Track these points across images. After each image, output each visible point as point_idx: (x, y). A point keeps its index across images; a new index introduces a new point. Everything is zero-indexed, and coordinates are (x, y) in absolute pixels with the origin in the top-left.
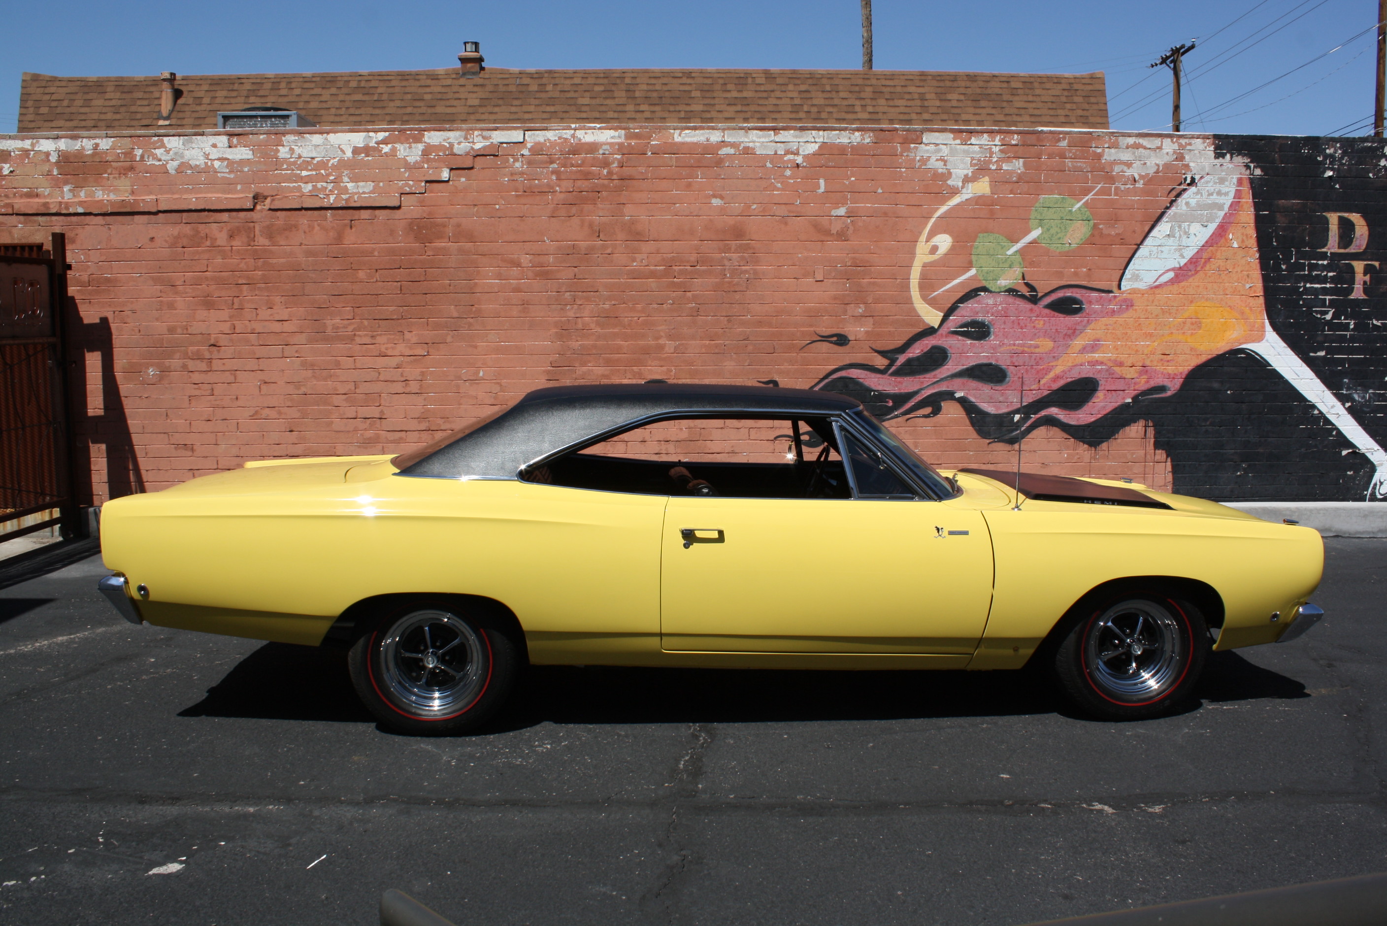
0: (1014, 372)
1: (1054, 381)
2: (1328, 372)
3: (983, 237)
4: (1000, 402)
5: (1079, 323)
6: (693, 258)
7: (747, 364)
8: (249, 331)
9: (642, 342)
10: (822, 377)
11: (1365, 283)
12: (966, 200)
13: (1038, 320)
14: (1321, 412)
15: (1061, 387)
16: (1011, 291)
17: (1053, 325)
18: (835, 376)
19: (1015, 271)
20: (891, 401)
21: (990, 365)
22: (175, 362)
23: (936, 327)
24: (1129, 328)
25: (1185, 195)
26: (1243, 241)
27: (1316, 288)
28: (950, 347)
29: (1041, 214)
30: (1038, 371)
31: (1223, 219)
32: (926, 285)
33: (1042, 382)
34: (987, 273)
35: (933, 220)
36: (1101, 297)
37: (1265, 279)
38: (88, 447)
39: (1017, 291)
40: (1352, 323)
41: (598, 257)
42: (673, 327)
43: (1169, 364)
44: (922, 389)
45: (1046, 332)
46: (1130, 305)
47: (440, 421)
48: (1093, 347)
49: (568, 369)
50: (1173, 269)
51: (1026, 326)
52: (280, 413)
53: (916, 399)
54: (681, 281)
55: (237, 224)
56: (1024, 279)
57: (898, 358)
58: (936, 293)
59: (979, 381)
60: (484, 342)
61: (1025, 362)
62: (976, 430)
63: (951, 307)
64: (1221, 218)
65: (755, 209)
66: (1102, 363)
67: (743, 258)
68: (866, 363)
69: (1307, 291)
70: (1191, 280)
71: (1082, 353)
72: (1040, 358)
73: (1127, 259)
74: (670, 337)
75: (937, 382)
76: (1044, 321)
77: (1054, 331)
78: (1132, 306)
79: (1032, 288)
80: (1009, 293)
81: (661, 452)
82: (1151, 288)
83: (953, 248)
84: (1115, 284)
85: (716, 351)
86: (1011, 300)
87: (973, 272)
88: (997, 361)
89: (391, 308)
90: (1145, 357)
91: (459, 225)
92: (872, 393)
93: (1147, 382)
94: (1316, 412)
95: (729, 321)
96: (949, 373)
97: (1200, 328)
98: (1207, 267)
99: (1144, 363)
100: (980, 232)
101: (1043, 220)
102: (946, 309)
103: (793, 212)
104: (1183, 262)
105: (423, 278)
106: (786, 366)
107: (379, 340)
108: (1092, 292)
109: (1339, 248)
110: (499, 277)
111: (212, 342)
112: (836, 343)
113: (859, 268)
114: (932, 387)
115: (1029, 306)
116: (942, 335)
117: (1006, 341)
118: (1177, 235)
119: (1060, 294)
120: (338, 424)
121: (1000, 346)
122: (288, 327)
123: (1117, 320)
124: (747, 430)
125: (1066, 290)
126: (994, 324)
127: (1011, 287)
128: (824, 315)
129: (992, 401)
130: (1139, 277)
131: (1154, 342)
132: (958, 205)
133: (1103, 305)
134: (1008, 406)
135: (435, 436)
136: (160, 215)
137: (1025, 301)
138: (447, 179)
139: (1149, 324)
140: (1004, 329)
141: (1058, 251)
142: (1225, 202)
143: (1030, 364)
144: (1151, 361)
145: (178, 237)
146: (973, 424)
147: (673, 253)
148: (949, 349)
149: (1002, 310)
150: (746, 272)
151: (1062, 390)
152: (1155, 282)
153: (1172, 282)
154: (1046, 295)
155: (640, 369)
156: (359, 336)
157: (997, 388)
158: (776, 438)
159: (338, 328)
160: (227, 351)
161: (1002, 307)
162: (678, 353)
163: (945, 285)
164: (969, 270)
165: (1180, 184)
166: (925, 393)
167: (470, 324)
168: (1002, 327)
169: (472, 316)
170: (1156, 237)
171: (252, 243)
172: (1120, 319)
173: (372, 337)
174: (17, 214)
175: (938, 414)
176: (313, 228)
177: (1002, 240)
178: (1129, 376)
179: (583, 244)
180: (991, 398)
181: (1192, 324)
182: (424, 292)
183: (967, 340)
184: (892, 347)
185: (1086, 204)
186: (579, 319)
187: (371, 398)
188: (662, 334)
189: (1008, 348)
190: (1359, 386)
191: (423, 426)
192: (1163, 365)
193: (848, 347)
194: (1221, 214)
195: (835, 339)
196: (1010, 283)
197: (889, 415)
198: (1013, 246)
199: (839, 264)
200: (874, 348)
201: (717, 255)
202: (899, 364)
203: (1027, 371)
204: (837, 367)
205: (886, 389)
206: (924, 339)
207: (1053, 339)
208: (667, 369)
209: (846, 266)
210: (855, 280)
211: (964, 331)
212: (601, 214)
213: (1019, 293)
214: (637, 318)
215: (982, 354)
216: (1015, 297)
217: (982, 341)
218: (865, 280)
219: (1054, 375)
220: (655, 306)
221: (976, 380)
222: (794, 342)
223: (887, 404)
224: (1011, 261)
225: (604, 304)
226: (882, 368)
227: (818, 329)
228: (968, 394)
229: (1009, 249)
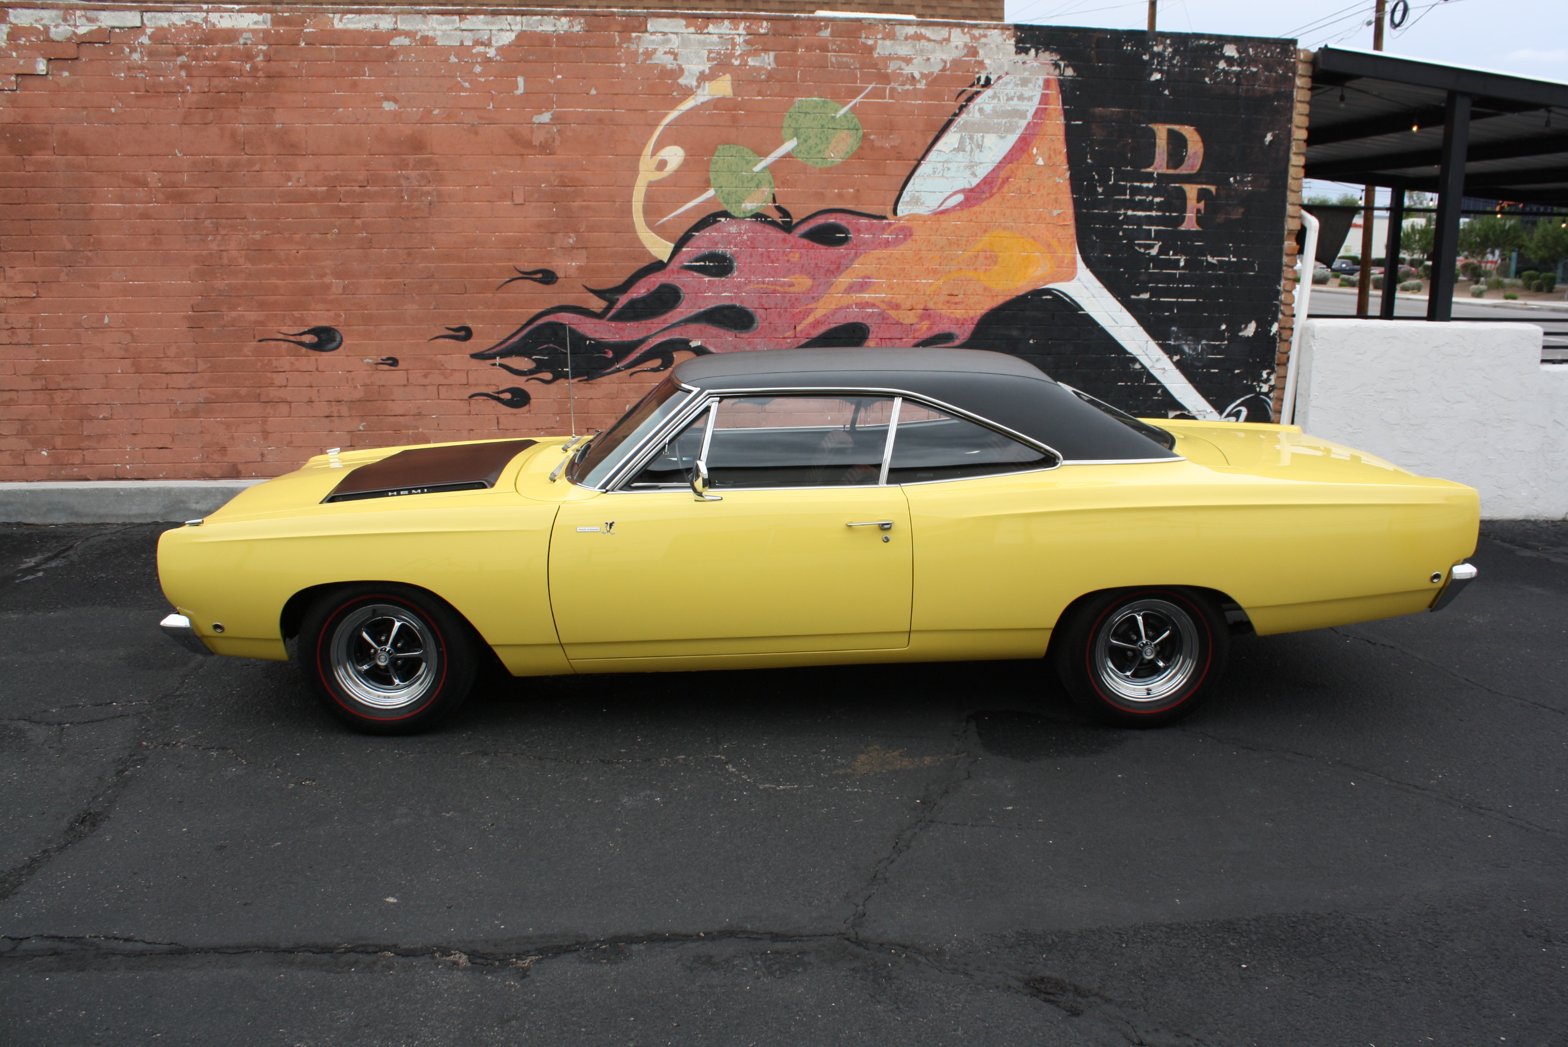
0: (764, 316)
1: (814, 327)
2: (1152, 319)
3: (724, 149)
5: (844, 256)
6: (362, 176)
7: (432, 307)
9: (302, 282)
10: (525, 322)
11: (1198, 211)
12: (702, 103)
13: (793, 252)
14: (1143, 367)
15: (823, 334)
16: (759, 217)
17: (811, 259)
18: (541, 321)
19: (763, 192)
20: (611, 352)
21: (733, 307)
23: (665, 260)
24: (908, 263)
25: (979, 100)
26: (1050, 157)
27: (1140, 217)
28: (683, 286)
29: (797, 121)
30: (793, 316)
31: (1026, 129)
32: (652, 210)
33: (799, 328)
34: (728, 194)
35: (660, 129)
36: (872, 225)
37: (1077, 204)
39: (766, 217)
40: (1182, 260)
41: (244, 175)
42: (340, 262)
43: (958, 306)
44: (648, 337)
45: (802, 268)
46: (908, 234)
47: (60, 379)
48: (862, 286)
49: (214, 315)
50: (962, 191)
51: (778, 260)
53: (642, 349)
54: (347, 206)
56: (774, 201)
57: (618, 300)
58: (665, 219)
59: (720, 327)
60: (106, 281)
61: (777, 304)
63: (683, 236)
64: (1023, 128)
65: (437, 115)
66: (873, 306)
67: (423, 176)
68: (579, 305)
69: (1128, 220)
70: (984, 204)
71: (848, 293)
72: (796, 299)
73: (904, 179)
74: (338, 275)
75: (668, 328)
76: (801, 253)
77: (813, 265)
78: (911, 235)
79: (785, 213)
80: (757, 219)
81: (333, 414)
82: (936, 214)
83: (685, 164)
84: (890, 208)
85: (394, 291)
86: (759, 227)
87: (711, 193)
88: (742, 302)
90: (927, 298)
91: (65, 134)
92: (588, 342)
93: (930, 329)
94: (1137, 366)
95: (409, 255)
96: (683, 318)
97: (995, 263)
98: (1005, 189)
99: (925, 306)
100: (720, 144)
101: (799, 129)
102: (678, 238)
103: (485, 119)
104: (975, 182)
105: (23, 201)
106: (480, 310)
108: (860, 218)
109: (1168, 167)
110: (121, 199)
112: (541, 281)
113: (569, 188)
114: (661, 334)
115: (781, 235)
116: (673, 270)
117: (753, 278)
118: (968, 148)
119: (821, 220)
121: (746, 284)
123: (892, 253)
124: (435, 388)
125: (828, 215)
126: (738, 257)
127: (758, 211)
128: (525, 246)
129: (736, 351)
130: (920, 199)
131: (939, 279)
132: (692, 109)
133: (874, 234)
135: (54, 396)
137: (777, 229)
138: (44, 73)
139: (932, 258)
141: (818, 167)
142: (1027, 108)
143: (783, 307)
144: (936, 303)
147: (336, 170)
148: (681, 288)
149: (748, 240)
150: (428, 193)
151: (824, 338)
152: (940, 206)
153: (961, 205)
154: (803, 221)
155: (302, 314)
157: (742, 335)
158: (471, 397)
161: (748, 236)
162: (348, 294)
163: (676, 210)
164: (706, 191)
165: (972, 85)
166: (653, 341)
167: (88, 259)
168: (748, 260)
169: (90, 248)
170: (941, 151)
172: (896, 251)
175: (669, 367)
177: (747, 153)
178: (907, 321)
179: (225, 159)
180: (735, 348)
181: (986, 258)
182: (26, 217)
183: (705, 276)
184: (610, 285)
185: (853, 109)
186: (225, 253)
188: (327, 271)
189: (755, 286)
190: (1190, 335)
191: (39, 384)
192: (949, 308)
193: (555, 285)
194: (1023, 123)
195: (540, 276)
196: (757, 207)
197: (610, 368)
198: (761, 160)
199: (543, 183)
200: (589, 286)
201: (392, 173)
202: (621, 306)
203: (779, 315)
204: (543, 310)
205: (604, 337)
206: (651, 276)
207: (813, 275)
208: (335, 314)
209: (552, 186)
210: (563, 203)
211: (700, 265)
212: (245, 121)
213: (768, 219)
214: (295, 251)
215: (724, 294)
216: (763, 225)
217: (723, 279)
218: (576, 203)
219: (814, 319)
220: (318, 236)
221: (716, 327)
222: (490, 280)
223: (606, 355)
224: (759, 180)
225: (254, 234)
226: (599, 311)
227: (518, 264)
228: (706, 343)
229: (756, 165)
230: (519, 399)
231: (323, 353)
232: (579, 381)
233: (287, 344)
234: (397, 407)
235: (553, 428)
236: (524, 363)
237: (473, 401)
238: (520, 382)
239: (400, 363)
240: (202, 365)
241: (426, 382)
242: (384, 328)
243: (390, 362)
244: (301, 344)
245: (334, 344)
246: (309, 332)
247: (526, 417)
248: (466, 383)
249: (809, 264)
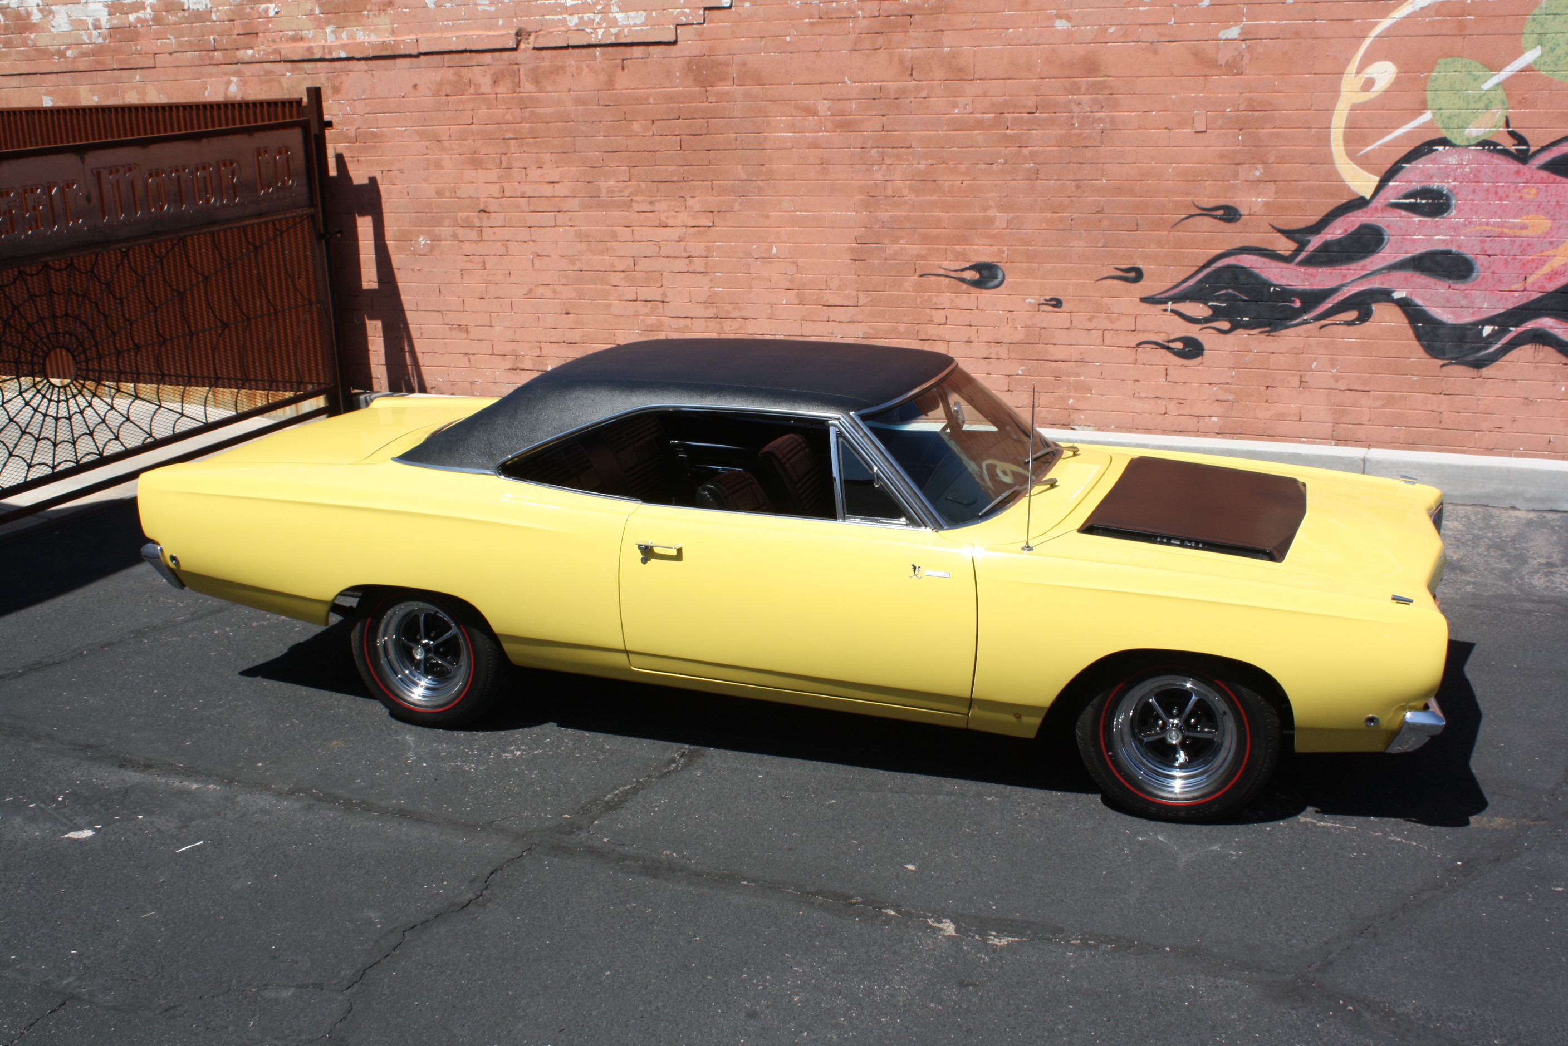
0: (1486, 264)
1: (1550, 279)
3: (1446, 63)
4: (1462, 307)
6: (1031, 102)
7: (1100, 245)
8: (519, 194)
9: (966, 214)
10: (1202, 265)
12: (1422, 9)
13: (1528, 187)
15: (1560, 288)
16: (1487, 144)
17: (1552, 195)
18: (1220, 264)
19: (1494, 114)
20: (1298, 301)
21: (1449, 253)
22: (445, 230)
23: (1368, 197)
28: (1388, 226)
29: (1542, 26)
30: (1524, 264)
32: (1355, 136)
33: (1530, 280)
34: (1449, 118)
35: (1368, 41)
38: (364, 325)
39: (1496, 145)
41: (911, 102)
42: (1005, 194)
44: (1343, 285)
45: (1539, 206)
47: (729, 308)
49: (877, 247)
51: (1508, 196)
52: (555, 292)
53: (1334, 299)
54: (1015, 134)
55: (501, 67)
56: (1507, 125)
57: (1309, 241)
58: (1369, 148)
59: (1430, 276)
60: (776, 211)
61: (1503, 250)
62: (1422, 345)
63: (1391, 168)
65: (1113, 33)
67: (1095, 101)
68: (1264, 246)
72: (1529, 245)
74: (1003, 208)
75: (1369, 275)
76: (1538, 188)
77: (1553, 203)
79: (1520, 139)
80: (1484, 146)
81: (991, 356)
83: (1397, 82)
85: (1061, 227)
86: (1485, 157)
87: (1427, 116)
88: (1459, 247)
89: (671, 168)
91: (744, 64)
92: (1272, 289)
95: (1078, 187)
96: (1386, 264)
100: (1441, 57)
101: (1545, 34)
102: (1384, 171)
103: (1165, 36)
105: (705, 131)
106: (1152, 249)
107: (660, 206)
110: (792, 128)
111: (481, 207)
112: (1221, 219)
113: (1257, 113)
114: (1359, 282)
115: (1514, 166)
116: (1376, 208)
117: (1475, 218)
119: (1566, 148)
120: (617, 307)
121: (1465, 225)
122: (560, 190)
124: (1100, 332)
126: (1457, 193)
127: (1486, 137)
128: (1205, 179)
129: (1449, 305)
132: (1408, 17)
134: (1473, 313)
135: (724, 325)
136: (422, 57)
137: (1508, 159)
138: (728, 5)
140: (1473, 200)
143: (1512, 253)
145: (441, 84)
146: (1419, 337)
147: (1004, 95)
148: (1386, 229)
149: (1471, 173)
150: (1101, 120)
151: (1563, 292)
154: (1543, 149)
155: (964, 249)
156: (637, 202)
157: (1457, 287)
158: (1139, 344)
159: (613, 192)
160: (497, 219)
161: (1471, 168)
162: (1012, 229)
163: (1383, 137)
164: (1421, 114)
166: (1349, 291)
167: (760, 189)
168: (1470, 197)
169: (763, 178)
171: (518, 90)
173: (651, 203)
174: (285, 61)
175: (1367, 321)
176: (582, 70)
177: (1476, 67)
179: (892, 86)
180: (1448, 301)
182: (706, 148)
183: (1415, 216)
184: (1301, 225)
186: (889, 183)
187: (654, 277)
188: (992, 203)
189: (1477, 228)
191: (711, 313)
193: (1238, 223)
195: (1220, 212)
196: (1485, 133)
197: (1296, 319)
198: (1493, 75)
199: (1228, 107)
200: (1276, 225)
201: (1062, 99)
202: (1312, 249)
203: (1506, 263)
204: (1223, 251)
205: (1291, 283)
206: (1349, 214)
207: (1552, 216)
208: (999, 250)
209: (1238, 110)
210: (1251, 130)
211: (1410, 203)
212: (913, 46)
213: (1499, 147)
214: (959, 182)
215: (1437, 237)
216: (1491, 154)
217: (1437, 219)
218: (1265, 131)
219: (1550, 269)
220: (983, 166)
221: (1426, 275)
222: (1164, 216)
223: (1292, 305)
224: (1489, 99)
225: (918, 164)
226: (1287, 254)
227: (1197, 199)
228: (1412, 294)
229: (1486, 81)
230: (1192, 349)
231: (984, 291)
232: (1261, 333)
233: (948, 280)
234: (1058, 352)
235: (1228, 383)
236: (1198, 310)
237: (1139, 350)
238: (1193, 331)
239: (1064, 304)
240: (863, 299)
241: (1090, 326)
242: (1049, 266)
243: (1054, 303)
244: (962, 280)
245: (996, 282)
246: (971, 268)
247: (1198, 370)
248: (1133, 329)
249: (1549, 201)
